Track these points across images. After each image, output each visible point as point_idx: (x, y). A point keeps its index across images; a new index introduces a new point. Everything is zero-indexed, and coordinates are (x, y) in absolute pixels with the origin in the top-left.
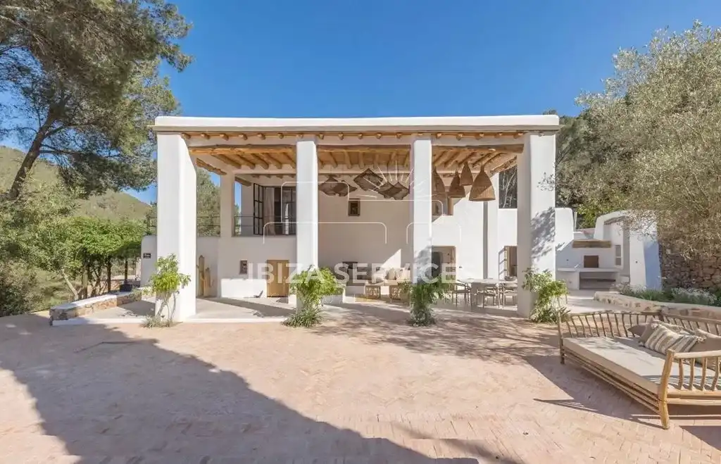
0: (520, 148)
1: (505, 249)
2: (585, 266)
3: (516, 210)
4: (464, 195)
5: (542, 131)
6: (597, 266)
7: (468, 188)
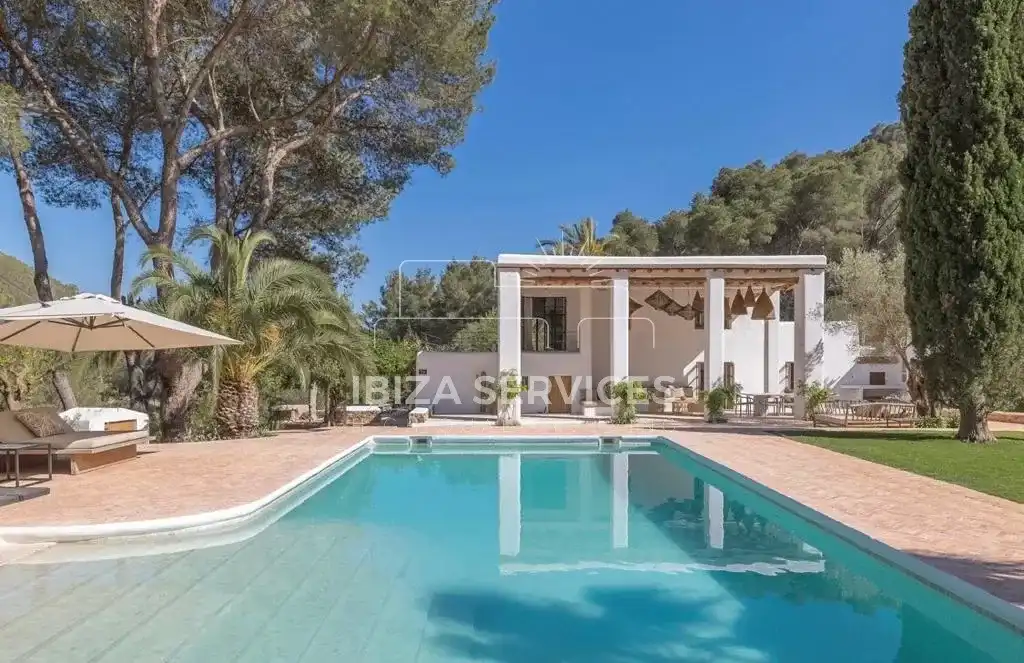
0: (796, 280)
1: (786, 366)
2: (872, 383)
3: (793, 323)
4: (745, 312)
5: (813, 270)
6: (883, 382)
7: (750, 310)
